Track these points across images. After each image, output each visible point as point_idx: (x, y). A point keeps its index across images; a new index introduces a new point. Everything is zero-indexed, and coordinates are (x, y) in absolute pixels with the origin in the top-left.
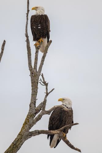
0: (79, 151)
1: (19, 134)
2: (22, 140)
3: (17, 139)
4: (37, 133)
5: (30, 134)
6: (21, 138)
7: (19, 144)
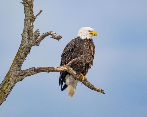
0: (102, 92)
1: (7, 75)
2: (9, 82)
3: (4, 82)
4: (33, 72)
5: (22, 74)
6: (9, 80)
7: (6, 88)
